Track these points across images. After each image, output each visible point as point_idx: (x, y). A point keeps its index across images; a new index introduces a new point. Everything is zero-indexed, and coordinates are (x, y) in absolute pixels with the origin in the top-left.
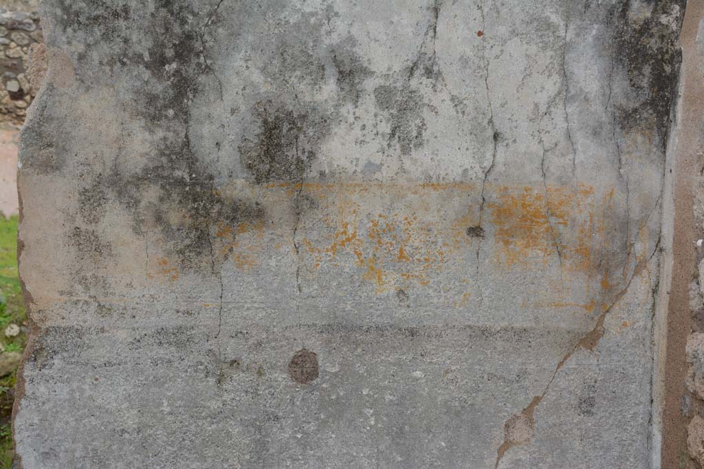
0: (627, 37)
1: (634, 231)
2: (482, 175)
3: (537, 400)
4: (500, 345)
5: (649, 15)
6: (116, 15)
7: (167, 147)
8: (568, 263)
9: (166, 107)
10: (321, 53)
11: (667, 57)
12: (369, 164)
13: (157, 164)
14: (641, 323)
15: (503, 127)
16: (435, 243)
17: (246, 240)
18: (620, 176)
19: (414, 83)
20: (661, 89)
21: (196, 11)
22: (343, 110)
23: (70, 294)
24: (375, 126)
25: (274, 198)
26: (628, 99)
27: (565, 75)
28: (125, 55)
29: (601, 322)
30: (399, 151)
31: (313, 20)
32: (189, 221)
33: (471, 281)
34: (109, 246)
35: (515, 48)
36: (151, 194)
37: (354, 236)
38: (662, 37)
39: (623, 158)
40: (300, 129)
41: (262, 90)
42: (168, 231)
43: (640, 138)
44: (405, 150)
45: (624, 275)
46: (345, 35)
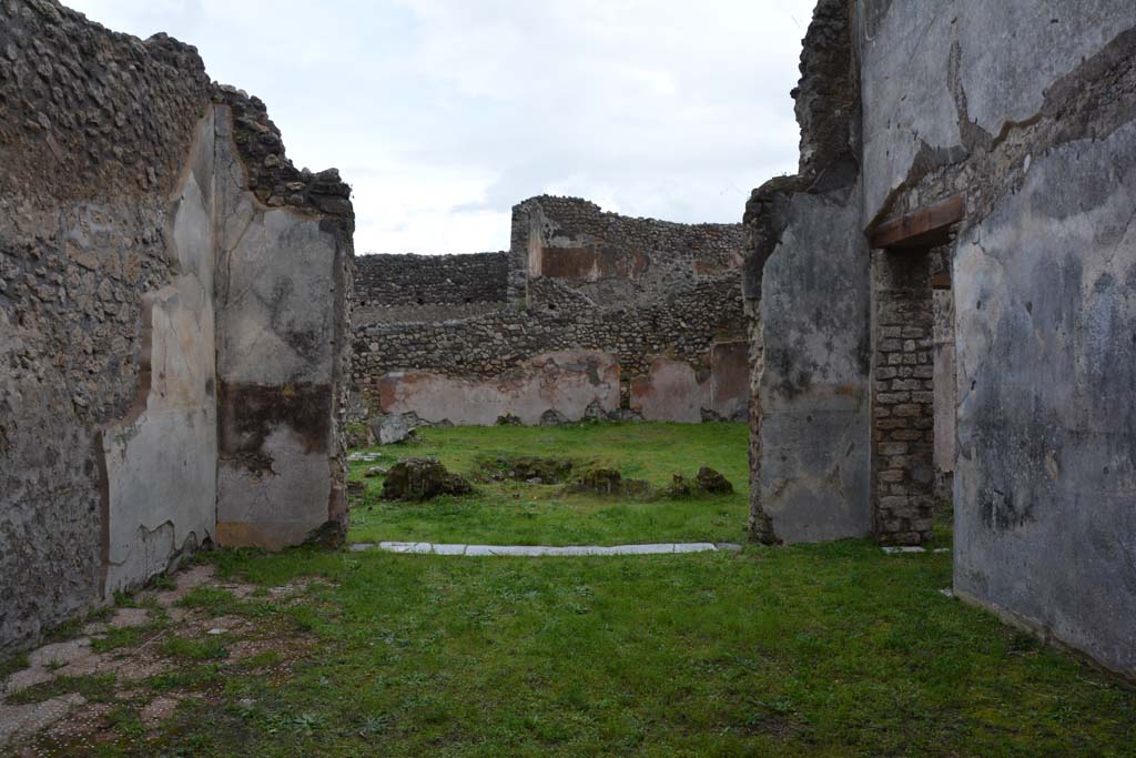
0: (861, 358)
1: (864, 392)
2: (838, 383)
3: (849, 422)
4: (843, 413)
5: (864, 355)
7: (785, 380)
8: (853, 398)
9: (784, 373)
10: (810, 362)
11: (868, 363)
12: (819, 382)
15: (841, 374)
18: (861, 382)
19: (826, 367)
20: (867, 367)
22: (814, 372)
24: (820, 375)
26: (862, 369)
27: (851, 365)
28: (778, 365)
29: (859, 408)
30: (824, 379)
31: (809, 357)
32: (789, 393)
33: (837, 402)
35: (843, 361)
37: (817, 395)
38: (867, 360)
39: (862, 379)
43: (864, 376)
45: (863, 400)
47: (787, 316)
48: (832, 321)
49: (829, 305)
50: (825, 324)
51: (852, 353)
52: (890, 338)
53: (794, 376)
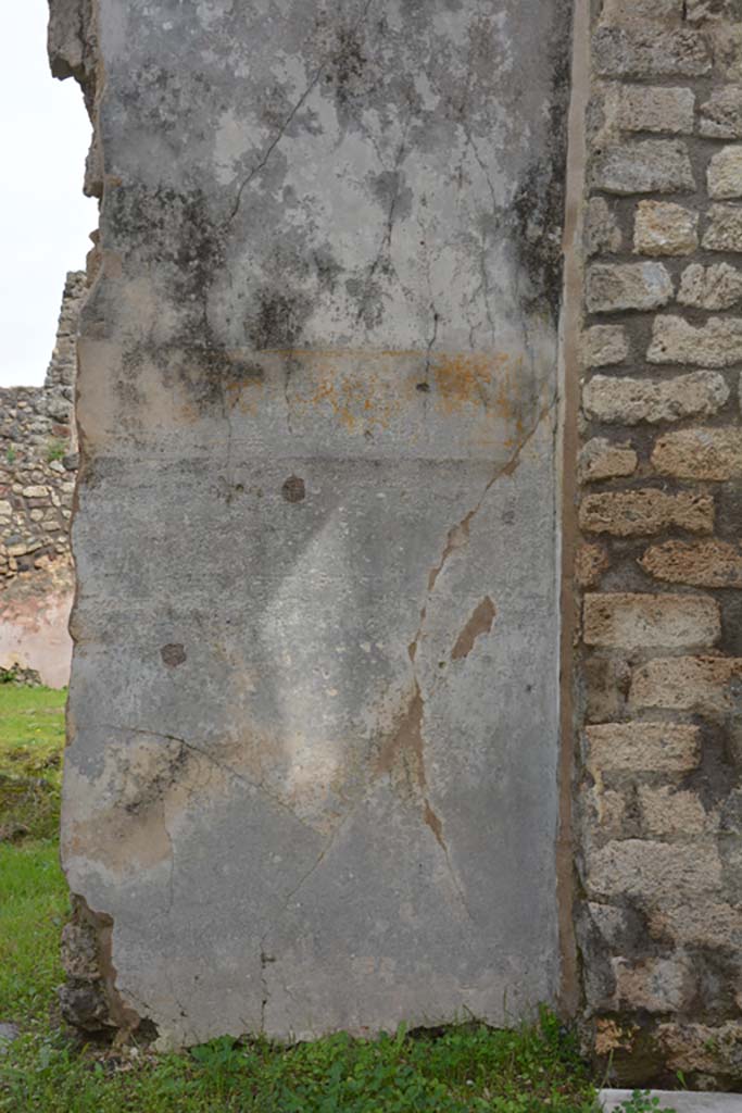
0: (526, 248)
1: (538, 386)
2: (426, 346)
3: (472, 513)
4: (443, 472)
5: (540, 233)
6: (154, 225)
7: (190, 322)
8: (492, 411)
9: (189, 293)
10: (306, 254)
11: (555, 262)
12: (342, 336)
13: (182, 334)
14: (546, 455)
15: (441, 311)
16: (393, 396)
17: (249, 393)
18: (527, 347)
19: (375, 277)
20: (552, 285)
21: (213, 222)
22: (322, 296)
23: (114, 432)
24: (347, 308)
25: (270, 361)
26: (530, 292)
27: (484, 274)
28: (160, 254)
29: (517, 455)
30: (364, 327)
31: (300, 231)
32: (205, 378)
33: (421, 425)
34: (144, 396)
35: (449, 254)
36: (177, 357)
37: (331, 389)
38: (551, 249)
39: (529, 334)
40: (290, 310)
41: (262, 281)
42: (190, 386)
43: (539, 320)
44: (369, 327)
45: (533, 420)
46: (323, 241)
47: (208, 56)
48: (407, 90)
49: (396, 23)
50: (376, 96)
51: (488, 224)
52: (644, 133)
53: (231, 307)
